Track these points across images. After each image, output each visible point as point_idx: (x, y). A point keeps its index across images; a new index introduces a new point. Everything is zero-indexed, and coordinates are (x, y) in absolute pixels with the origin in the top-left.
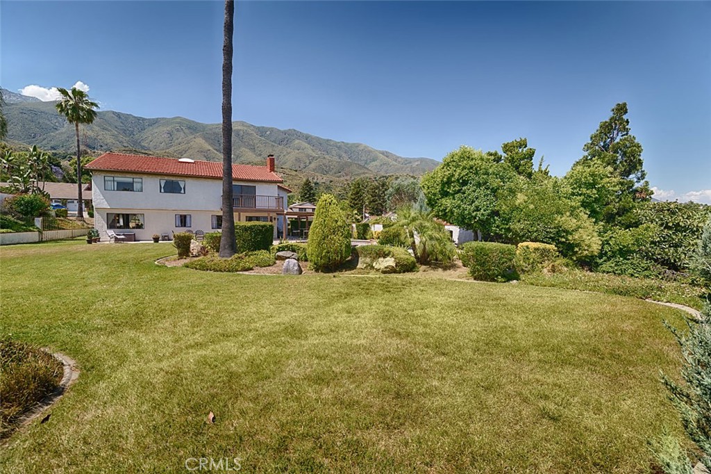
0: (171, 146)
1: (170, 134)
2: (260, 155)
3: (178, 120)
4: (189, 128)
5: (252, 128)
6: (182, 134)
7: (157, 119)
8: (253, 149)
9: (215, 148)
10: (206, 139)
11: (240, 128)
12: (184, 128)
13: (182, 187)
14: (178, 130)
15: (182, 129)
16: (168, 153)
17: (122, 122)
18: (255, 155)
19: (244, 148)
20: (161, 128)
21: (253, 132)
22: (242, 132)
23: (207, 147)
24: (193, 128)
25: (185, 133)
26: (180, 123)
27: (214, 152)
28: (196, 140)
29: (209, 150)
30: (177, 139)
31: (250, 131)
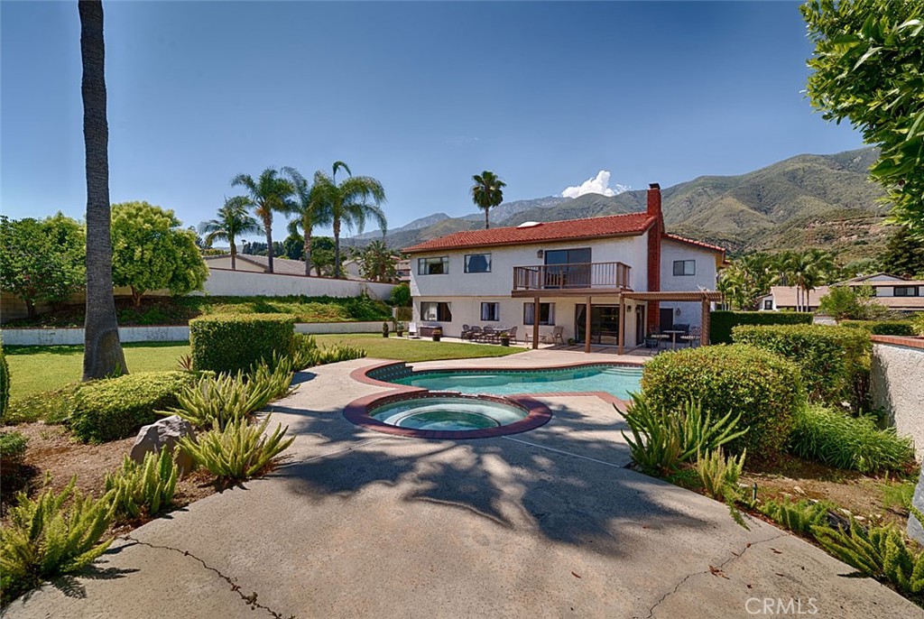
0: (689, 217)
1: (690, 201)
2: (838, 201)
3: (702, 181)
4: (715, 188)
5: (823, 160)
6: (705, 197)
7: (675, 186)
8: (822, 194)
9: (752, 205)
10: (739, 196)
11: (797, 166)
12: (708, 189)
13: (488, 262)
14: (700, 194)
15: (705, 191)
16: (684, 225)
17: (638, 202)
18: (825, 204)
19: (804, 197)
20: (680, 197)
21: (824, 167)
22: (801, 172)
23: (740, 206)
24: (721, 186)
25: (709, 196)
26: (703, 184)
27: (749, 213)
28: (724, 202)
29: (742, 211)
30: (699, 205)
31: (818, 167)
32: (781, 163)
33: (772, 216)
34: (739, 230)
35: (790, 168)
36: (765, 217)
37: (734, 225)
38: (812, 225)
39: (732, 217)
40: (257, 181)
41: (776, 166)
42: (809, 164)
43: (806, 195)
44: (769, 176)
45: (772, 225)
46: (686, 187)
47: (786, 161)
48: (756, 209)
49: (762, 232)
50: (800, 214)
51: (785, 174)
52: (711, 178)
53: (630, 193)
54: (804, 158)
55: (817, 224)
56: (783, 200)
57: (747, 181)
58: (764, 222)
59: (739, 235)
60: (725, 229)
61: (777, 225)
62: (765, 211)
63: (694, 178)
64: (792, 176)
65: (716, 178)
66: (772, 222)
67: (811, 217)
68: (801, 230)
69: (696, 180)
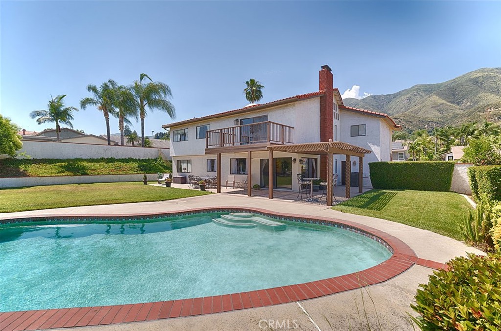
0: (409, 109)
1: (409, 100)
3: (417, 87)
4: (425, 91)
5: (496, 70)
6: (419, 97)
7: (400, 92)
8: (496, 91)
9: (449, 100)
10: (440, 95)
11: (479, 75)
14: (415, 95)
15: (419, 93)
16: (406, 114)
17: (377, 102)
18: (498, 97)
19: (484, 93)
20: (402, 98)
21: (497, 74)
22: (482, 78)
23: (441, 101)
24: (429, 90)
25: (421, 96)
26: (417, 89)
27: (447, 105)
28: (431, 99)
29: (443, 104)
30: (415, 102)
31: (492, 75)
32: (467, 74)
33: (463, 106)
34: (440, 115)
35: (474, 76)
36: (458, 107)
37: (437, 113)
38: (489, 110)
39: (436, 108)
40: (99, 89)
41: (464, 76)
42: (487, 74)
43: (485, 92)
44: (460, 82)
45: (462, 112)
46: (406, 91)
47: (471, 73)
48: (451, 102)
49: (456, 116)
50: (481, 104)
51: (470, 80)
52: (422, 85)
53: (371, 96)
54: (483, 71)
55: (493, 110)
56: (469, 96)
57: (445, 86)
58: (457, 109)
59: (440, 118)
60: (432, 115)
61: (466, 111)
62: (458, 103)
63: (412, 86)
64: (476, 81)
65: (425, 85)
66: (462, 109)
67: (488, 105)
68: (482, 113)
69: (413, 87)
